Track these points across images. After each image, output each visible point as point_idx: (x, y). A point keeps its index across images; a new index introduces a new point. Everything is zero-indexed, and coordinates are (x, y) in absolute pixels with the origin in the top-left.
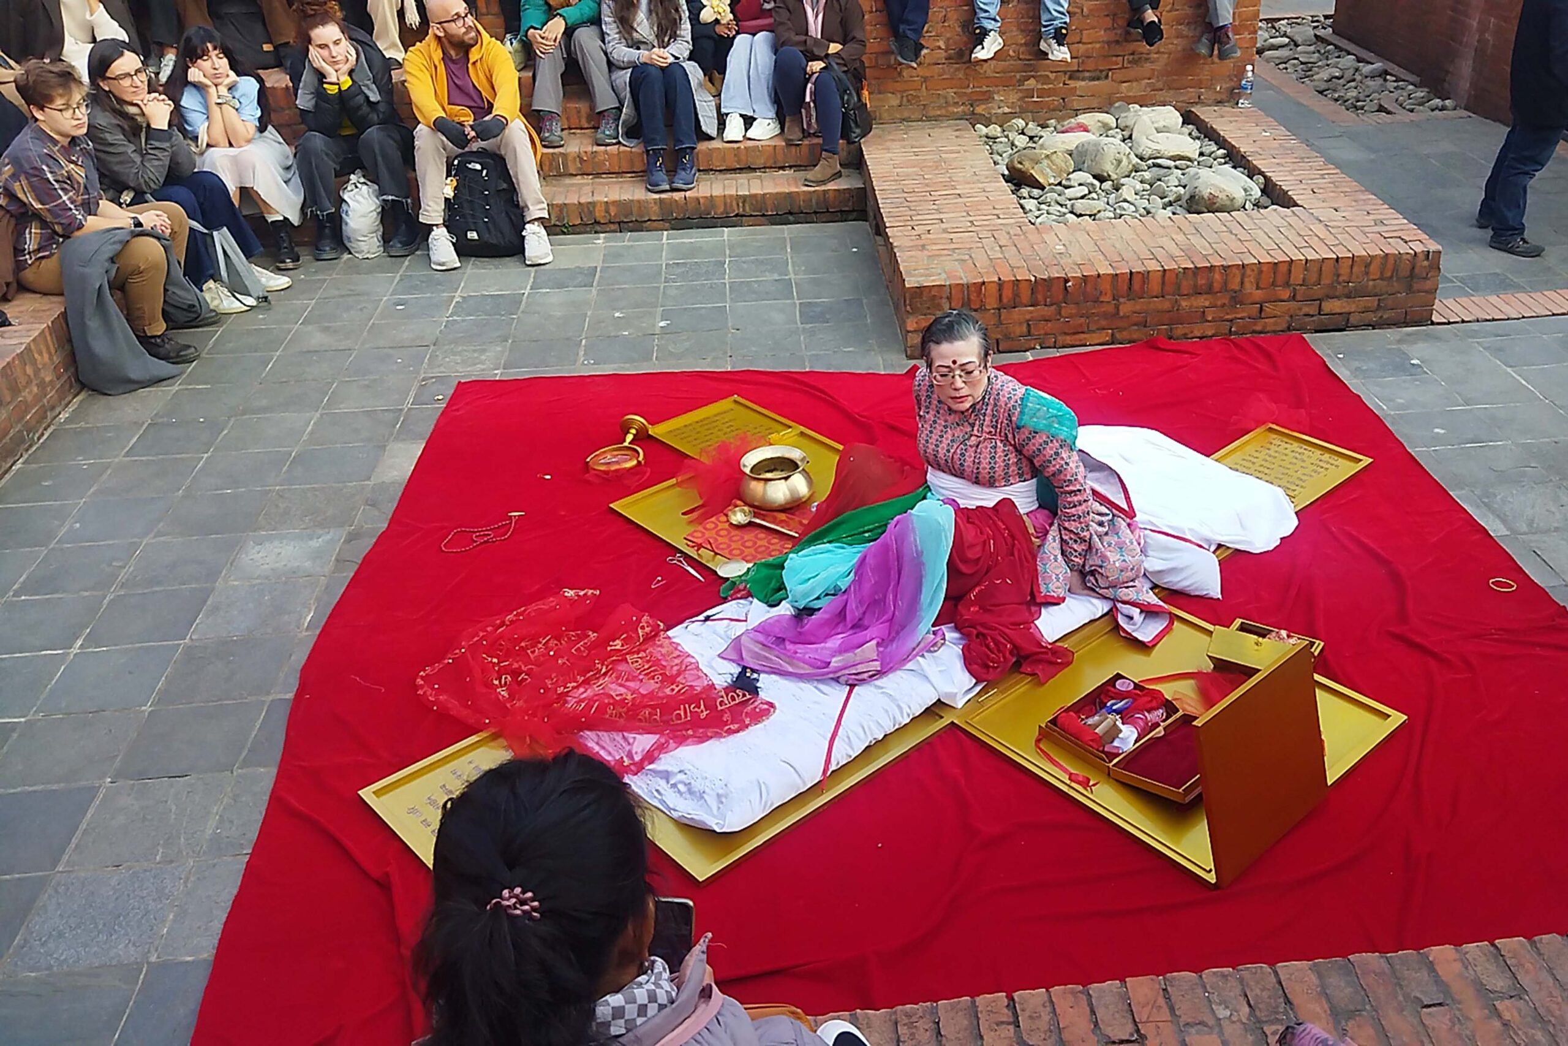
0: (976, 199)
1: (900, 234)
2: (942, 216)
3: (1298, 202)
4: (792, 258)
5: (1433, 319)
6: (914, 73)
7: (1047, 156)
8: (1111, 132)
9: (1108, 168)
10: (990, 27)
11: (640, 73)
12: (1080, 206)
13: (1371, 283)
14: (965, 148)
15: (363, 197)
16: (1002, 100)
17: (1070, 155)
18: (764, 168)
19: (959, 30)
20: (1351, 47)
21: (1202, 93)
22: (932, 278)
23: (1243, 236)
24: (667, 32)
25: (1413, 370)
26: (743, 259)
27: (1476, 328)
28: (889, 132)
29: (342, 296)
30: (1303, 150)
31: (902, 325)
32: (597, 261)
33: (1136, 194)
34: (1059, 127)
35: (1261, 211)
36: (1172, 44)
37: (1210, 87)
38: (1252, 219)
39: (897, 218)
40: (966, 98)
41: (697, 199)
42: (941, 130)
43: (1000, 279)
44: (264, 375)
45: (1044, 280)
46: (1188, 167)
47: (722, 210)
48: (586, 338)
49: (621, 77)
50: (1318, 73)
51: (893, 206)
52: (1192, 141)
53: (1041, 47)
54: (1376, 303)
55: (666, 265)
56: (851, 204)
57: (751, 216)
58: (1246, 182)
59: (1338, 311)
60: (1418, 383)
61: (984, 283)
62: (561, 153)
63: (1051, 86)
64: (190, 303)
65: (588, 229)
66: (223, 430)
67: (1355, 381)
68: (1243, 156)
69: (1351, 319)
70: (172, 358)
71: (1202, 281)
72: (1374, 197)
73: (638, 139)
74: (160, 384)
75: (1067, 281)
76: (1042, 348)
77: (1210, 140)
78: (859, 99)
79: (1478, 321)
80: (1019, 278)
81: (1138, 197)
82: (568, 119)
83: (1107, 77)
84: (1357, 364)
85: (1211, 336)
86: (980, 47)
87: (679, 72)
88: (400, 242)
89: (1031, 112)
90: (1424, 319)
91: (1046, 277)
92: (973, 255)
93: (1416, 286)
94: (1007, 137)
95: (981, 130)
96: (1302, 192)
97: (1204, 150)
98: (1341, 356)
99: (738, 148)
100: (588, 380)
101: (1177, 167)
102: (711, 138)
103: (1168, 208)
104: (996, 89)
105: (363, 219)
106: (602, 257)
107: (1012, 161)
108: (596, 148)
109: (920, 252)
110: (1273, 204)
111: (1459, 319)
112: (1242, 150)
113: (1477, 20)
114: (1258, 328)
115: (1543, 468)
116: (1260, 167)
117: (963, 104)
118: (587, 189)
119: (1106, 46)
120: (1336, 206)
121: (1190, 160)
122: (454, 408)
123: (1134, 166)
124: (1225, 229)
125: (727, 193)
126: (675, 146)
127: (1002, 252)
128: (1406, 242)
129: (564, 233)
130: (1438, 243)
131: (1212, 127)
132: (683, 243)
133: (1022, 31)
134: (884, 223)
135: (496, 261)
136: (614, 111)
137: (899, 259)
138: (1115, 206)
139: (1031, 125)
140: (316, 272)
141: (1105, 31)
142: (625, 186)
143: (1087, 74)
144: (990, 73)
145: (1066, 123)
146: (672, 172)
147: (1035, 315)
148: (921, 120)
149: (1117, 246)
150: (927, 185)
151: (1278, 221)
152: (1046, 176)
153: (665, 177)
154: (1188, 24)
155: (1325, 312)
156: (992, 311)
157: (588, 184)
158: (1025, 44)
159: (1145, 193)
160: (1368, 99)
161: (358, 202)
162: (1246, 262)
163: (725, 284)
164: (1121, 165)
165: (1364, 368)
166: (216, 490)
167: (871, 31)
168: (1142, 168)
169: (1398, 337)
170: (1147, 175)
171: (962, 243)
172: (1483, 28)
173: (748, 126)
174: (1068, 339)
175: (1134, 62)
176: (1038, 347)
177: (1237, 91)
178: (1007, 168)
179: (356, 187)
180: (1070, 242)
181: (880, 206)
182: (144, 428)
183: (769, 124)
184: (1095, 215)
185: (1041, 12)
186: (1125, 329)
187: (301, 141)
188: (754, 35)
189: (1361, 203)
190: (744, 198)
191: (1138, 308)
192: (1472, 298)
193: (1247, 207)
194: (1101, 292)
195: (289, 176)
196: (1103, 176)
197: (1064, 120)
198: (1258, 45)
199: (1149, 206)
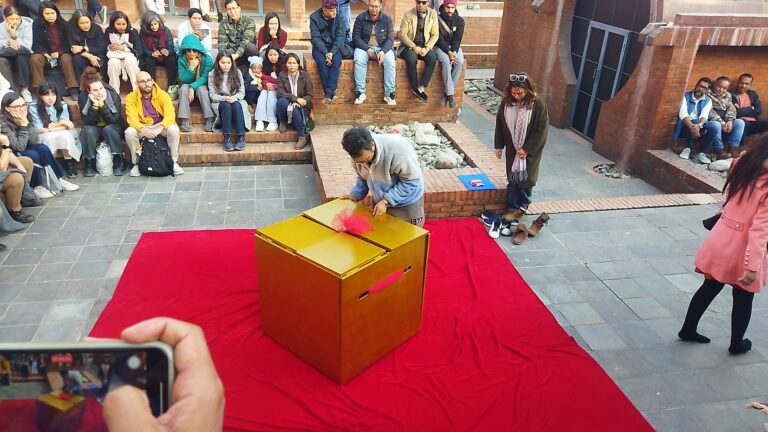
2: (341, 167)
3: (477, 165)
4: (281, 179)
8: (407, 132)
10: (361, 91)
11: (223, 105)
16: (365, 118)
18: (271, 142)
19: (349, 92)
21: (442, 118)
23: (456, 179)
26: (262, 179)
28: (321, 129)
29: (95, 193)
32: (202, 179)
34: (387, 129)
35: (464, 167)
37: (446, 115)
38: (460, 170)
44: (61, 228)
46: (436, 148)
47: (254, 158)
48: (197, 214)
49: (215, 106)
52: (438, 138)
53: (384, 99)
55: (230, 181)
56: (305, 157)
57: (266, 161)
58: (457, 155)
59: (491, 209)
63: (385, 113)
65: (199, 165)
66: (44, 253)
68: (457, 145)
70: (23, 221)
73: (220, 130)
74: (18, 232)
77: (445, 137)
83: (406, 111)
86: (358, 99)
87: (238, 104)
88: (120, 170)
89: (377, 123)
96: (478, 161)
97: (442, 141)
101: (432, 149)
103: (428, 166)
104: (363, 114)
105: (105, 161)
106: (204, 177)
108: (203, 132)
109: (332, 183)
110: (468, 165)
112: (456, 142)
114: (462, 215)
116: (463, 150)
117: (351, 119)
120: (490, 168)
121: (437, 145)
122: (142, 245)
124: (448, 175)
125: (256, 151)
126: (236, 133)
129: (189, 167)
131: (446, 132)
132: (238, 172)
133: (375, 93)
135: (161, 178)
136: (212, 118)
137: (324, 185)
139: (377, 128)
140: (84, 182)
141: (405, 94)
142: (215, 148)
143: (401, 110)
144: (362, 109)
145: (390, 128)
146: (235, 143)
148: (334, 124)
150: (336, 153)
153: (232, 146)
154: (437, 93)
157: (199, 147)
158: (377, 98)
161: (103, 153)
163: (254, 190)
170: (420, 152)
173: (266, 126)
175: (416, 106)
177: (455, 117)
179: (103, 148)
183: (274, 125)
185: (385, 87)
188: (269, 91)
190: (263, 155)
192: (541, 204)
193: (458, 166)
195: (77, 142)
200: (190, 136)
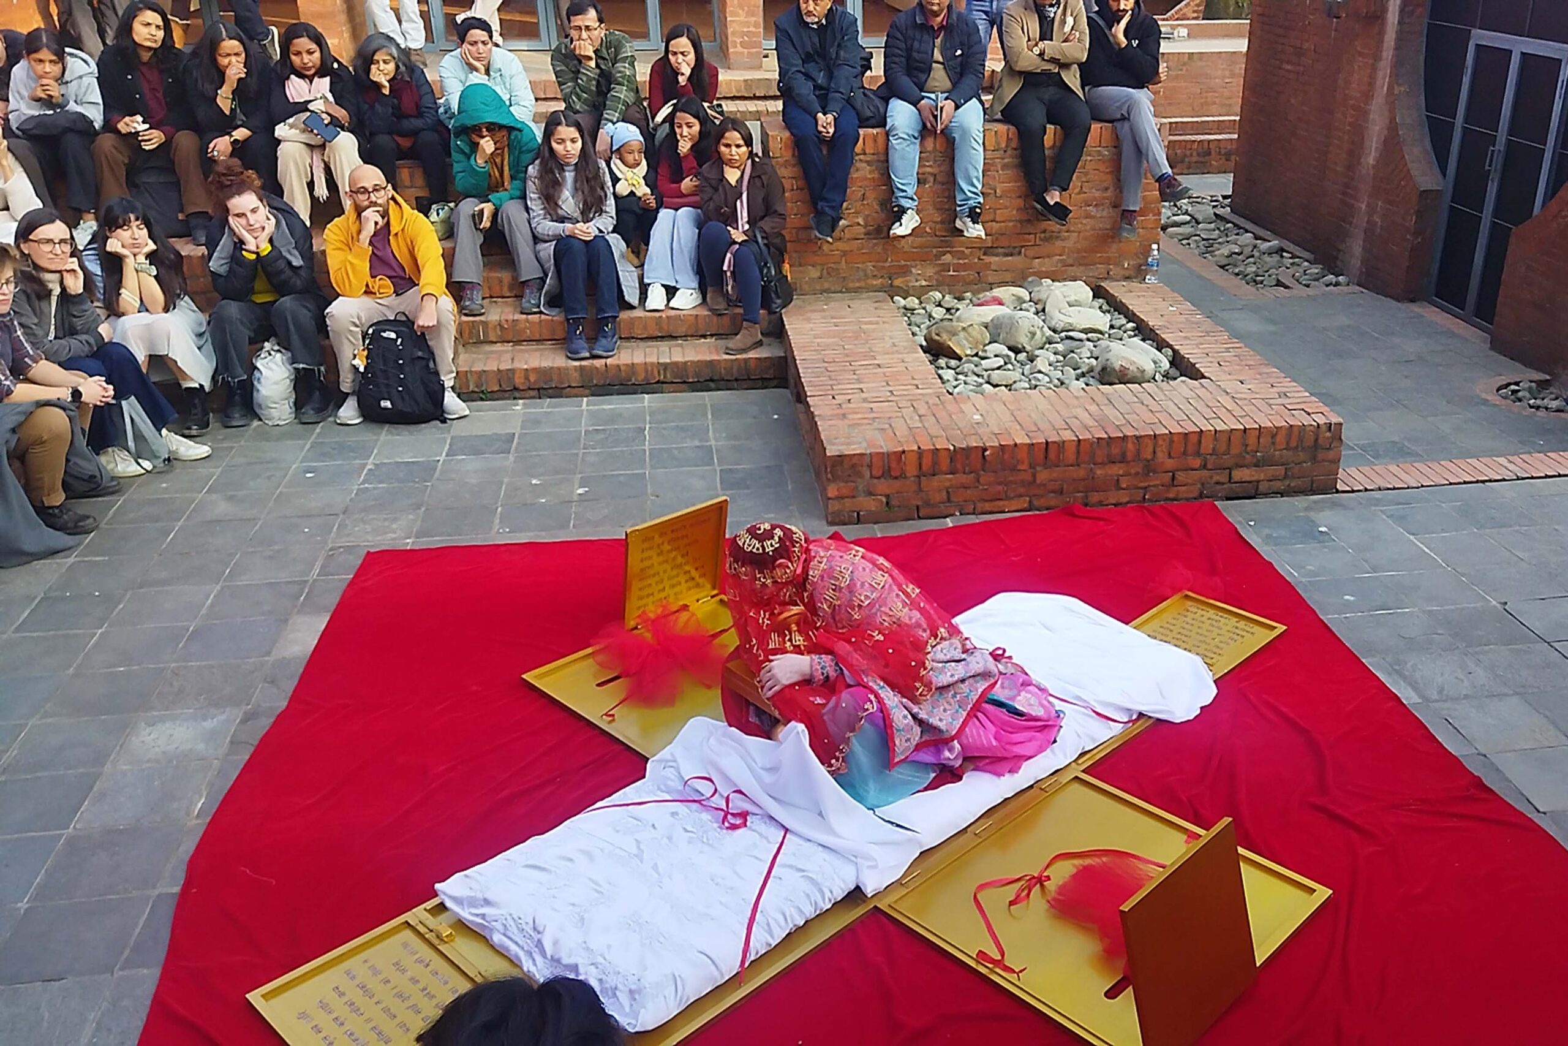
0: (895, 369)
1: (820, 403)
2: (861, 386)
3: (1206, 374)
4: (713, 425)
5: (1338, 487)
6: (833, 247)
7: (964, 329)
8: (1024, 306)
9: (1023, 340)
10: (908, 206)
11: (564, 244)
12: (996, 376)
13: (1277, 453)
14: (884, 319)
15: (277, 365)
16: (919, 274)
17: (986, 327)
18: (685, 336)
19: (877, 207)
20: (1249, 226)
21: (1111, 270)
22: (853, 447)
23: (1154, 407)
24: (591, 207)
25: (1321, 538)
26: (664, 425)
27: (1377, 496)
28: (810, 303)
29: (249, 464)
30: (1208, 324)
31: (824, 491)
32: (515, 427)
33: (1050, 365)
34: (974, 299)
35: (1171, 382)
36: (1082, 223)
37: (1119, 264)
38: (1162, 390)
39: (817, 388)
40: (885, 271)
41: (618, 366)
42: (860, 302)
43: (919, 448)
44: (164, 546)
45: (963, 449)
46: (1099, 339)
47: (643, 377)
48: (502, 505)
49: (545, 249)
50: (1219, 249)
51: (813, 375)
52: (1102, 314)
53: (957, 226)
54: (1283, 473)
55: (585, 432)
56: (772, 371)
57: (672, 383)
58: (1155, 354)
59: (1248, 479)
60: (1326, 550)
61: (904, 452)
62: (482, 322)
63: (966, 261)
64: (90, 473)
65: (507, 395)
66: (119, 603)
67: (1266, 548)
68: (1151, 329)
69: (1260, 487)
70: (69, 529)
71: (1115, 451)
72: (1276, 370)
73: (559, 307)
74: (55, 555)
75: (985, 450)
76: (961, 514)
77: (1119, 314)
78: (781, 272)
79: (1380, 489)
80: (938, 447)
81: (1052, 368)
82: (490, 288)
83: (1020, 253)
84: (1266, 531)
85: (1128, 503)
86: (898, 224)
87: (602, 244)
88: (313, 409)
89: (948, 285)
90: (1330, 488)
91: (964, 446)
92: (893, 425)
93: (1320, 456)
94: (924, 308)
95: (899, 301)
96: (1209, 364)
97: (1114, 322)
98: (1252, 523)
99: (661, 317)
100: (502, 549)
101: (1088, 340)
102: (632, 307)
103: (1081, 379)
104: (913, 263)
105: (275, 387)
106: (520, 424)
107: (930, 333)
108: (518, 316)
109: (840, 422)
110: (1181, 375)
111: (1361, 488)
112: (1150, 323)
113: (1365, 203)
114: (1171, 496)
115: (1450, 635)
116: (1168, 340)
117: (882, 277)
118: (508, 356)
119: (1019, 225)
120: (1241, 379)
121: (1101, 333)
122: (363, 579)
123: (1047, 338)
124: (1136, 400)
125: (648, 360)
126: (597, 315)
127: (921, 421)
128: (1309, 414)
129: (482, 399)
130: (1339, 415)
131: (1121, 302)
132: (604, 409)
133: (937, 209)
134: (805, 393)
135: (412, 428)
136: (538, 281)
137: (820, 428)
138: (1031, 376)
139: (947, 297)
140: (223, 439)
141: (1017, 210)
142: (547, 353)
143: (1001, 250)
144: (907, 248)
145: (981, 296)
146: (592, 340)
147: (954, 482)
148: (841, 292)
149: (1033, 415)
150: (847, 355)
151: (1188, 393)
152: (963, 347)
153: (586, 345)
154: (1096, 205)
155: (1236, 480)
156: (912, 479)
157: (507, 352)
158: (942, 222)
159: (1058, 364)
160: (1267, 274)
161: (270, 369)
162: (1157, 433)
163: (645, 450)
164: (1036, 337)
165: (1274, 535)
166: (107, 668)
167: (792, 209)
168: (1056, 340)
169: (1306, 505)
170: (1060, 347)
171: (881, 412)
172: (1372, 210)
173: (670, 296)
174: (988, 506)
175: (1045, 240)
176: (958, 514)
177: (1143, 268)
178: (926, 340)
179: (270, 354)
180: (987, 412)
181: (801, 375)
182: (36, 601)
183: (692, 294)
184: (1011, 385)
185: (956, 193)
186: (1042, 496)
187: (215, 310)
188: (677, 210)
189: (1265, 376)
190: (665, 366)
191: (1055, 475)
192: (1374, 468)
193: (1157, 378)
194: (1018, 461)
195: (202, 343)
196: (1017, 348)
197: (979, 291)
198: (1162, 222)
199: (1062, 377)
200: (485, 324)
